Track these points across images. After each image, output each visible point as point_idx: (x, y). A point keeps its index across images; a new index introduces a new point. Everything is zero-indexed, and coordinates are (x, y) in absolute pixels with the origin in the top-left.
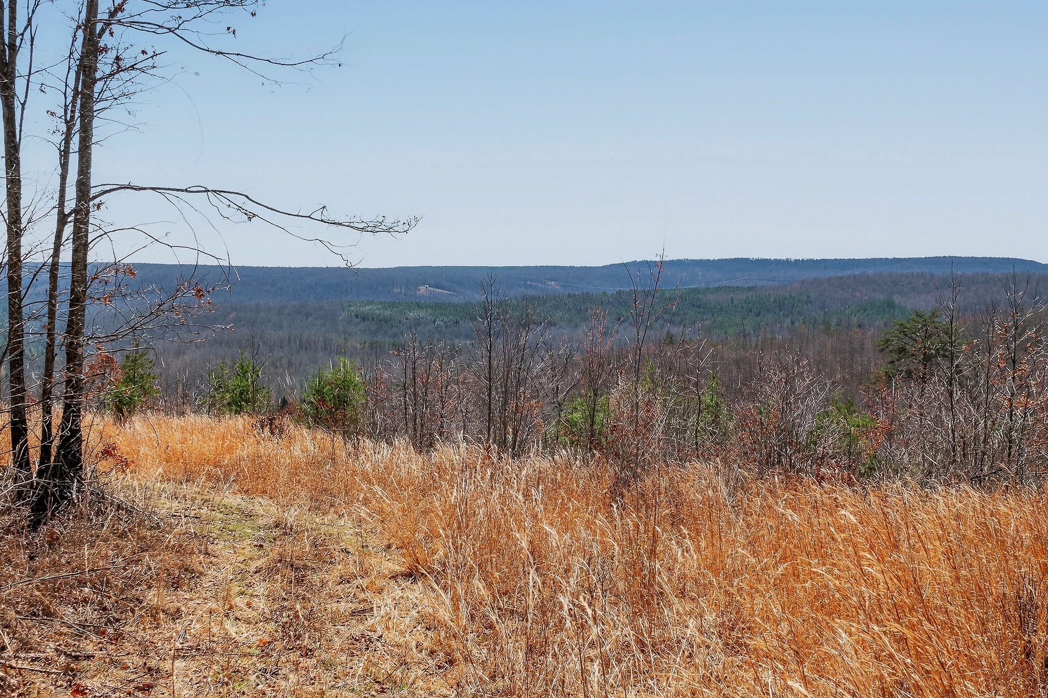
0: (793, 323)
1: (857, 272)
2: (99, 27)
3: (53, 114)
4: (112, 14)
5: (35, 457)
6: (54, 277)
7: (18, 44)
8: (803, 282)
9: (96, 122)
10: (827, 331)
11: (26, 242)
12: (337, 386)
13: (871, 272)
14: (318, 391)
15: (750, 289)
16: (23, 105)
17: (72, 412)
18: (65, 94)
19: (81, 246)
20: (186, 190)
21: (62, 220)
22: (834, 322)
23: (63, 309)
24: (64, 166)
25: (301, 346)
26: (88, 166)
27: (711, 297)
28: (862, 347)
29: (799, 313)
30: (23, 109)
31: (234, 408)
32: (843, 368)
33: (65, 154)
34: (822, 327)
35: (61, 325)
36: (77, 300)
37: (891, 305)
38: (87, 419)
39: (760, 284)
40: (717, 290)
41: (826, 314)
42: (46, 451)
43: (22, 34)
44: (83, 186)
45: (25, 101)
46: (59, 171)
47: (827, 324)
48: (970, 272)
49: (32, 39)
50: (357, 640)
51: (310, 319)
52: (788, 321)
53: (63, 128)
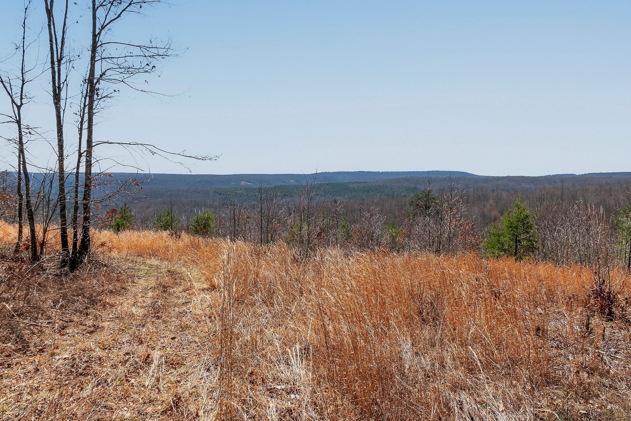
0: (381, 195)
1: (404, 176)
2: (95, 81)
3: (76, 114)
4: (101, 76)
5: (70, 247)
6: (77, 177)
7: (62, 87)
8: (384, 180)
9: (94, 117)
10: (393, 198)
11: (66, 163)
12: (204, 219)
13: (409, 176)
14: (197, 222)
15: (365, 183)
16: (64, 110)
17: (86, 230)
18: (80, 106)
19: (89, 165)
20: (129, 144)
21: (80, 155)
22: (395, 194)
23: (81, 189)
24: (81, 134)
25: (195, 205)
26: (91, 134)
27: (351, 186)
28: (405, 204)
29: (383, 192)
30: (64, 112)
31: (163, 228)
32: (399, 212)
33: (81, 130)
34: (391, 197)
35: (81, 196)
36: (87, 186)
37: (416, 188)
38: (92, 231)
39: (369, 181)
40: (354, 183)
41: (392, 192)
42: (75, 244)
43: (63, 83)
44: (89, 142)
45: (65, 109)
46: (79, 136)
47: (393, 196)
48: (444, 176)
49: (67, 85)
50: (181, 313)
51: (199, 194)
52: (379, 195)
53: (80, 120)
